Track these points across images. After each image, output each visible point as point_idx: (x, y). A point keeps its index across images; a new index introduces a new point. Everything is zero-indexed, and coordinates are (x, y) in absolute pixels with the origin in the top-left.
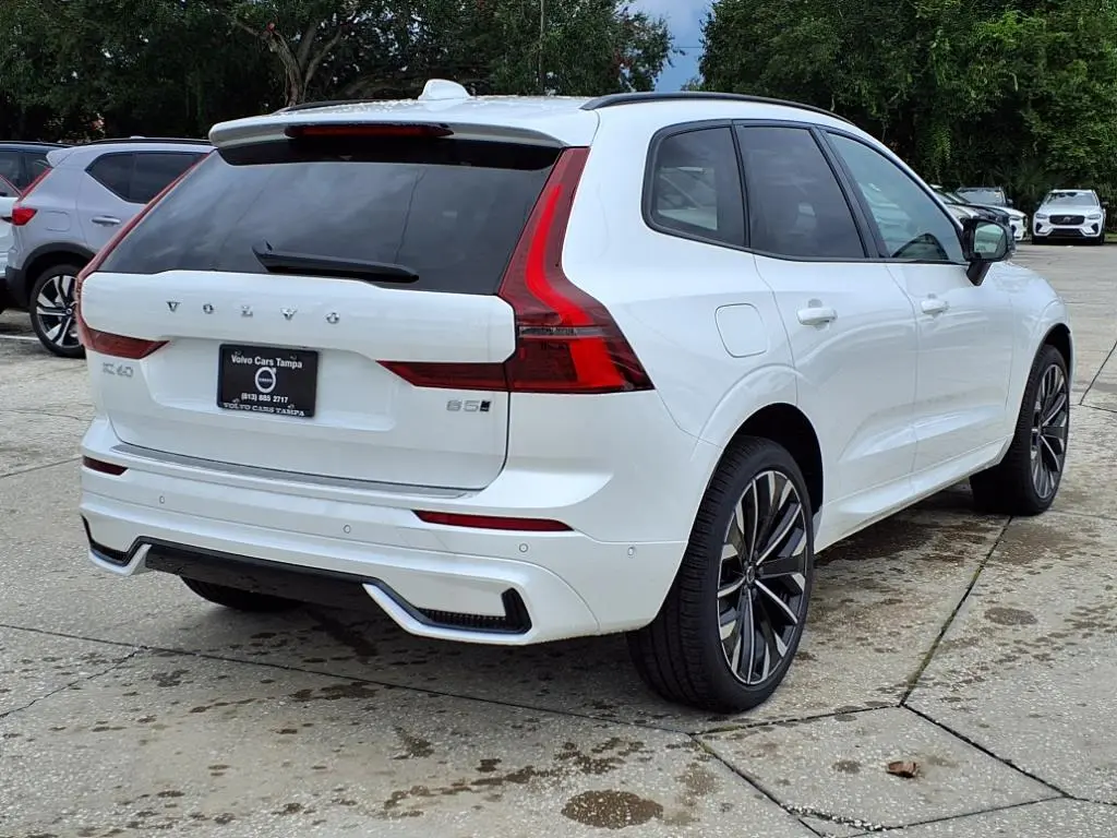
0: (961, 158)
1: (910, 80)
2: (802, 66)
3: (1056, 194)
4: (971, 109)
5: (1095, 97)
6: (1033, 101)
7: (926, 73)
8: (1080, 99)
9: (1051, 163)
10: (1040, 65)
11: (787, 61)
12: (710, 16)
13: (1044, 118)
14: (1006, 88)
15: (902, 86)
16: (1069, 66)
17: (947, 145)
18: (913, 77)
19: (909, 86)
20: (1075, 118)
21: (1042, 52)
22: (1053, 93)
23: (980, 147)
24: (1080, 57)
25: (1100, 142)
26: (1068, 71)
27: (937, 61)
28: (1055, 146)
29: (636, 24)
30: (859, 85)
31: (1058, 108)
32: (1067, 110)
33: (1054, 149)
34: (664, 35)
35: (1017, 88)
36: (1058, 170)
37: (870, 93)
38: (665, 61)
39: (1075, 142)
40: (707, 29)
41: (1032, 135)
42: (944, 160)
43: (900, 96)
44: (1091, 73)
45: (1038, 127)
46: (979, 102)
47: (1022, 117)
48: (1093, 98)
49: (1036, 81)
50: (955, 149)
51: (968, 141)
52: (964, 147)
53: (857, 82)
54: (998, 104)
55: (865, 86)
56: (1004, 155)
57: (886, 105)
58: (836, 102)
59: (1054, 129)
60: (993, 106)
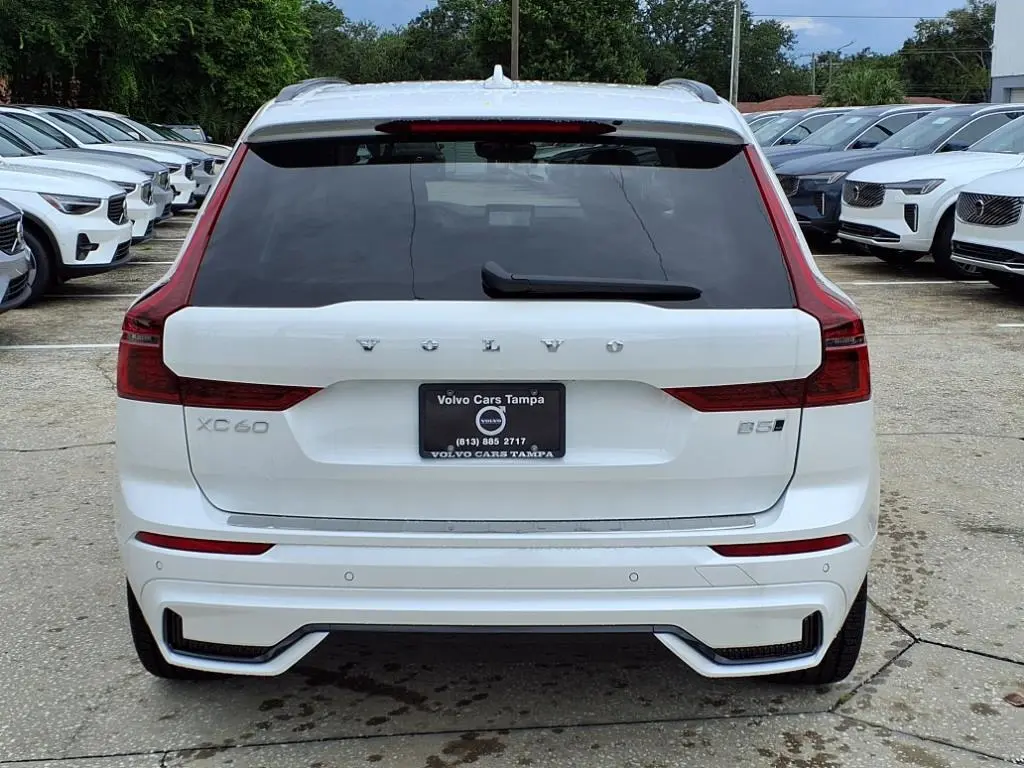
1: (94, 21)
4: (153, 51)
6: (207, 44)
7: (108, 15)
8: (248, 44)
9: (228, 103)
10: (209, 12)
13: (217, 59)
14: (183, 33)
15: (87, 26)
16: (235, 14)
17: (134, 84)
18: (97, 18)
19: (94, 27)
20: (245, 62)
22: (224, 38)
23: (162, 86)
26: (235, 19)
28: (229, 87)
30: (46, 24)
31: (229, 52)
32: (237, 55)
33: (230, 90)
35: (193, 33)
36: (235, 109)
37: (58, 32)
41: (209, 77)
42: (131, 97)
43: (86, 36)
44: (254, 22)
45: (213, 70)
46: (160, 44)
47: (198, 60)
48: (259, 44)
49: (206, 26)
50: (139, 87)
51: (150, 80)
52: (147, 86)
53: (44, 21)
54: (177, 48)
55: (51, 25)
56: (184, 94)
57: (72, 45)
58: (25, 41)
59: (227, 72)
60: (173, 49)
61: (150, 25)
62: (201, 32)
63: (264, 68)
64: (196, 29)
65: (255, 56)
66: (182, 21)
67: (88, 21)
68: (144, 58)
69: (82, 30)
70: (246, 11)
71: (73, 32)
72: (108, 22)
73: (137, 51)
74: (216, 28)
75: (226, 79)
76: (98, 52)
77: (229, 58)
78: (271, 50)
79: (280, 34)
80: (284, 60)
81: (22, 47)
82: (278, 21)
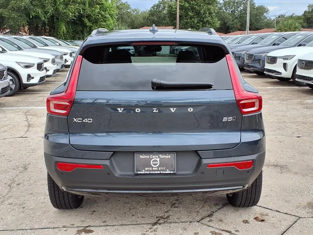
0: (68, 32)
4: (70, 18)
5: (102, 15)
6: (86, 16)
8: (98, 16)
10: (87, 6)
13: (89, 20)
14: (79, 12)
16: (95, 7)
17: (64, 28)
18: (53, 8)
20: (98, 21)
21: (87, 3)
22: (91, 14)
23: (73, 29)
24: (97, 4)
27: (59, 4)
30: (38, 11)
31: (93, 18)
41: (87, 26)
42: (64, 32)
43: (50, 14)
44: (100, 9)
46: (72, 16)
47: (84, 20)
49: (86, 10)
50: (66, 29)
51: (69, 27)
52: (69, 29)
53: (37, 9)
54: (77, 17)
55: (40, 11)
56: (79, 31)
57: (46, 17)
58: (32, 15)
59: (92, 24)
60: (76, 17)
61: (69, 10)
62: (85, 12)
63: (103, 22)
64: (83, 11)
65: (101, 19)
66: (78, 9)
67: (51, 10)
68: (68, 20)
69: (49, 12)
70: (98, 6)
71: (46, 13)
72: (57, 9)
73: (65, 18)
74: (88, 11)
75: (92, 26)
76: (54, 19)
77: (93, 20)
78: (105, 17)
79: (108, 12)
80: (109, 20)
81: (31, 17)
82: (108, 9)
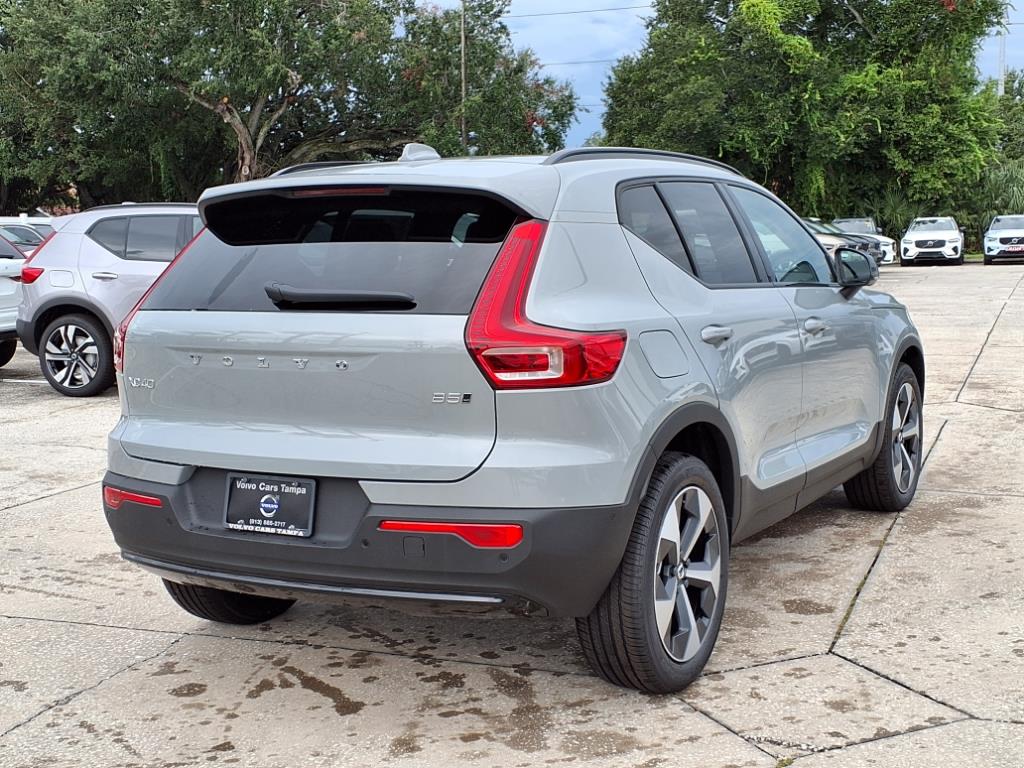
0: (834, 194)
1: (787, 128)
2: (692, 119)
3: (918, 223)
4: (841, 150)
5: (949, 137)
6: (895, 141)
7: (799, 122)
8: (936, 138)
9: (913, 195)
10: (899, 111)
11: (679, 115)
12: (610, 78)
13: (905, 155)
14: (871, 131)
15: (780, 133)
16: (925, 111)
17: (821, 183)
18: (790, 125)
19: (786, 133)
20: (932, 155)
21: (900, 99)
22: (912, 134)
23: (851, 184)
24: (933, 102)
25: (956, 175)
26: (925, 114)
27: (810, 110)
28: (916, 180)
29: (546, 87)
30: (743, 134)
31: (917, 147)
32: (924, 148)
33: (915, 183)
34: (570, 97)
35: (880, 131)
36: (920, 201)
37: (752, 139)
38: (572, 119)
39: (934, 176)
40: (607, 90)
41: (896, 172)
42: (819, 195)
43: (778, 143)
44: (944, 117)
45: (901, 165)
46: (849, 144)
47: (886, 156)
48: (948, 137)
49: (896, 124)
50: (828, 184)
51: (839, 179)
53: (742, 131)
54: (866, 147)
55: (746, 133)
56: (871, 189)
57: (766, 150)
58: (724, 149)
59: (915, 166)
60: (862, 148)
61: (839, 127)
62: (890, 129)
63: (951, 159)
64: (883, 127)
66: (871, 121)
67: (780, 127)
68: (832, 158)
69: (776, 136)
70: (936, 107)
71: (767, 139)
72: (802, 125)
73: (825, 152)
74: (904, 124)
75: (912, 173)
76: (791, 156)
77: (917, 153)
78: (960, 142)
79: (970, 125)
80: (971, 151)
82: (969, 114)
